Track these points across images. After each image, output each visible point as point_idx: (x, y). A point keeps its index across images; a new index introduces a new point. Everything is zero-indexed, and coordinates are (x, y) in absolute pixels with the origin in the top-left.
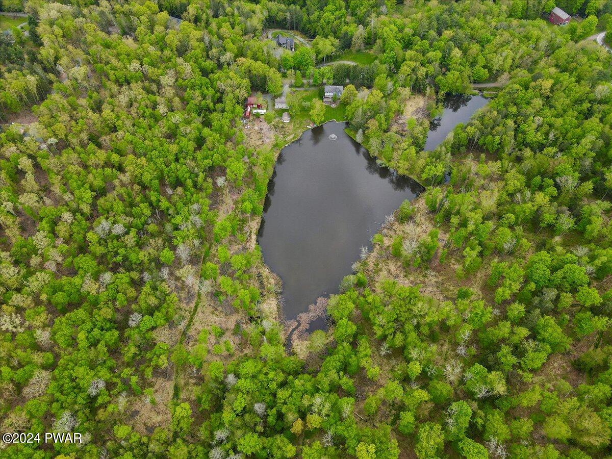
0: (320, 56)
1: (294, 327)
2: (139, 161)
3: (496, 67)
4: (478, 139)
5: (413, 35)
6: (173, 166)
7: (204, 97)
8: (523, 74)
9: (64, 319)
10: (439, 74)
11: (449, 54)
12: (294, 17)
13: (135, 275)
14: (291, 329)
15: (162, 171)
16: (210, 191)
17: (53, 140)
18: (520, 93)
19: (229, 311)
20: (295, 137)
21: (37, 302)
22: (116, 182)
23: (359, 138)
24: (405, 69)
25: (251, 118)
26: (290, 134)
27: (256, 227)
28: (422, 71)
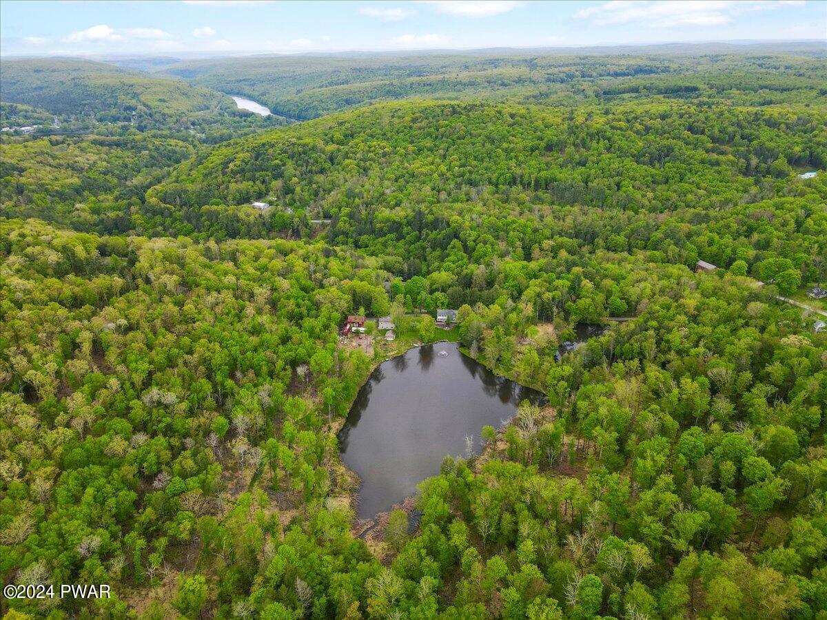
0: (434, 287)
1: (369, 526)
2: (211, 345)
3: (634, 298)
4: (614, 349)
5: (540, 271)
6: (249, 354)
7: (298, 306)
8: (665, 299)
9: (74, 473)
10: (568, 301)
11: (579, 285)
12: (412, 269)
13: (175, 441)
14: (365, 527)
15: (235, 360)
16: (288, 381)
17: (123, 322)
18: (660, 313)
19: (284, 506)
20: (398, 353)
21: (48, 455)
22: (180, 361)
23: (473, 354)
24: (529, 293)
25: (349, 336)
26: (393, 350)
27: (337, 427)
28: (548, 295)
